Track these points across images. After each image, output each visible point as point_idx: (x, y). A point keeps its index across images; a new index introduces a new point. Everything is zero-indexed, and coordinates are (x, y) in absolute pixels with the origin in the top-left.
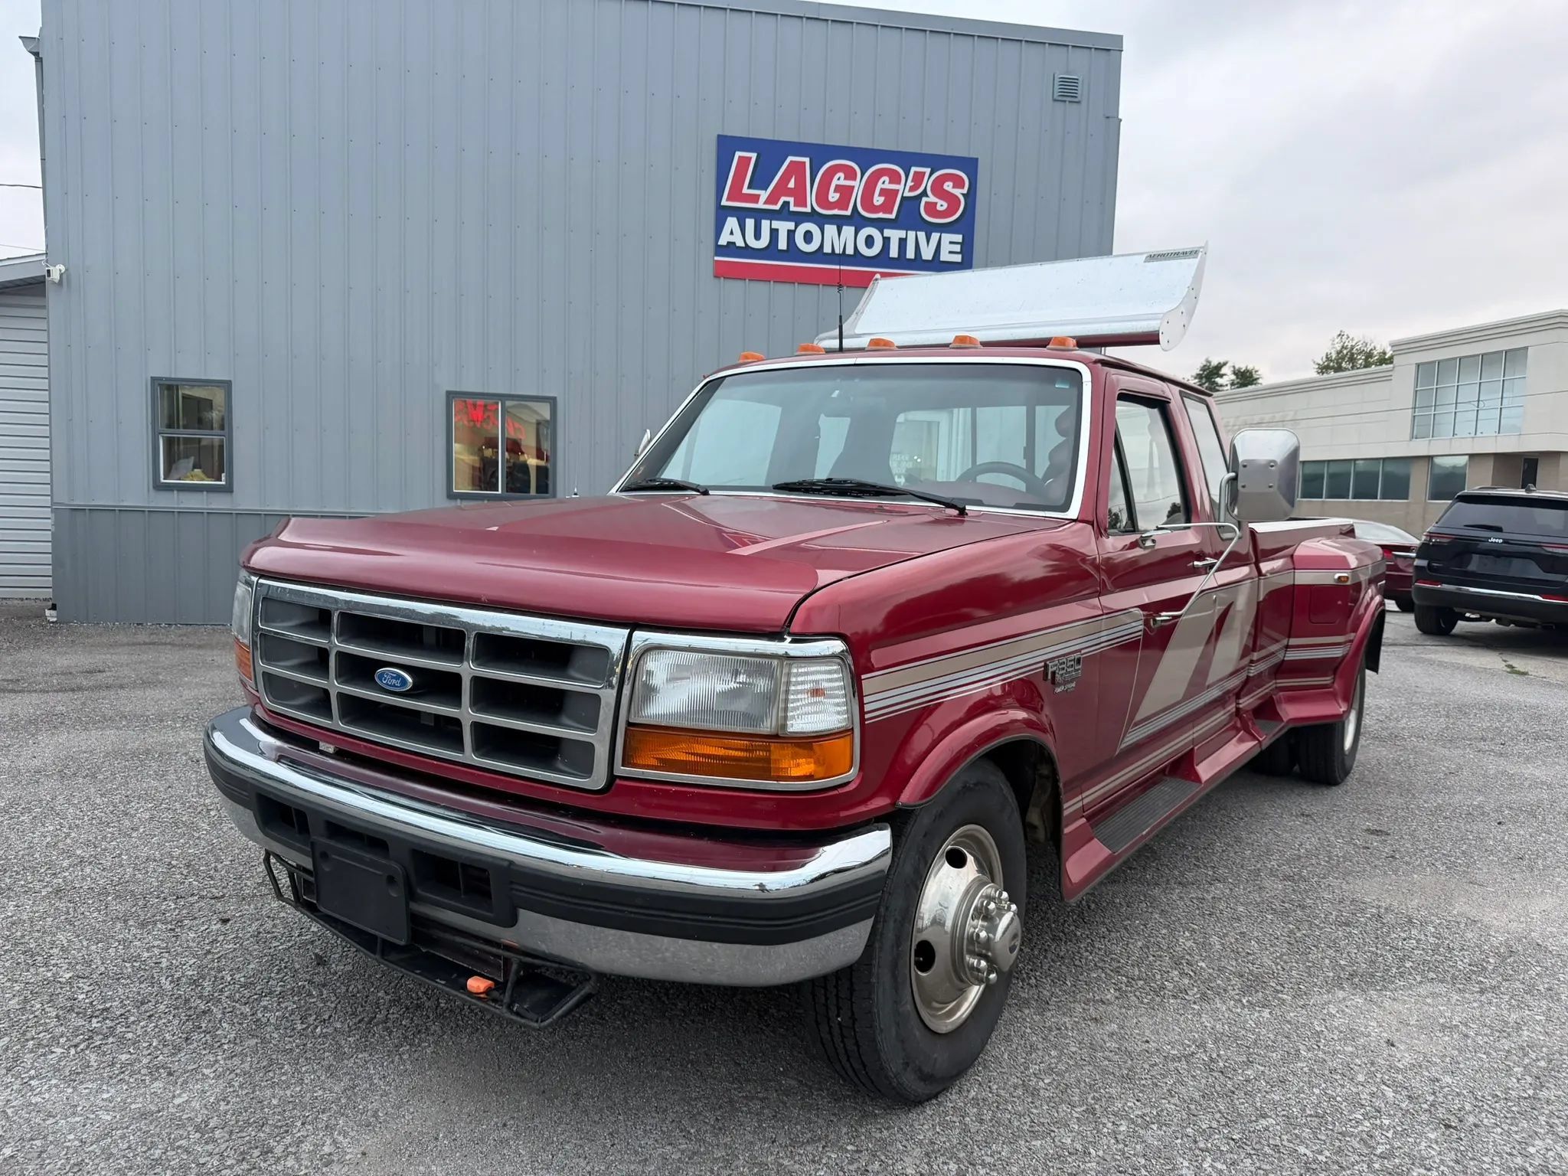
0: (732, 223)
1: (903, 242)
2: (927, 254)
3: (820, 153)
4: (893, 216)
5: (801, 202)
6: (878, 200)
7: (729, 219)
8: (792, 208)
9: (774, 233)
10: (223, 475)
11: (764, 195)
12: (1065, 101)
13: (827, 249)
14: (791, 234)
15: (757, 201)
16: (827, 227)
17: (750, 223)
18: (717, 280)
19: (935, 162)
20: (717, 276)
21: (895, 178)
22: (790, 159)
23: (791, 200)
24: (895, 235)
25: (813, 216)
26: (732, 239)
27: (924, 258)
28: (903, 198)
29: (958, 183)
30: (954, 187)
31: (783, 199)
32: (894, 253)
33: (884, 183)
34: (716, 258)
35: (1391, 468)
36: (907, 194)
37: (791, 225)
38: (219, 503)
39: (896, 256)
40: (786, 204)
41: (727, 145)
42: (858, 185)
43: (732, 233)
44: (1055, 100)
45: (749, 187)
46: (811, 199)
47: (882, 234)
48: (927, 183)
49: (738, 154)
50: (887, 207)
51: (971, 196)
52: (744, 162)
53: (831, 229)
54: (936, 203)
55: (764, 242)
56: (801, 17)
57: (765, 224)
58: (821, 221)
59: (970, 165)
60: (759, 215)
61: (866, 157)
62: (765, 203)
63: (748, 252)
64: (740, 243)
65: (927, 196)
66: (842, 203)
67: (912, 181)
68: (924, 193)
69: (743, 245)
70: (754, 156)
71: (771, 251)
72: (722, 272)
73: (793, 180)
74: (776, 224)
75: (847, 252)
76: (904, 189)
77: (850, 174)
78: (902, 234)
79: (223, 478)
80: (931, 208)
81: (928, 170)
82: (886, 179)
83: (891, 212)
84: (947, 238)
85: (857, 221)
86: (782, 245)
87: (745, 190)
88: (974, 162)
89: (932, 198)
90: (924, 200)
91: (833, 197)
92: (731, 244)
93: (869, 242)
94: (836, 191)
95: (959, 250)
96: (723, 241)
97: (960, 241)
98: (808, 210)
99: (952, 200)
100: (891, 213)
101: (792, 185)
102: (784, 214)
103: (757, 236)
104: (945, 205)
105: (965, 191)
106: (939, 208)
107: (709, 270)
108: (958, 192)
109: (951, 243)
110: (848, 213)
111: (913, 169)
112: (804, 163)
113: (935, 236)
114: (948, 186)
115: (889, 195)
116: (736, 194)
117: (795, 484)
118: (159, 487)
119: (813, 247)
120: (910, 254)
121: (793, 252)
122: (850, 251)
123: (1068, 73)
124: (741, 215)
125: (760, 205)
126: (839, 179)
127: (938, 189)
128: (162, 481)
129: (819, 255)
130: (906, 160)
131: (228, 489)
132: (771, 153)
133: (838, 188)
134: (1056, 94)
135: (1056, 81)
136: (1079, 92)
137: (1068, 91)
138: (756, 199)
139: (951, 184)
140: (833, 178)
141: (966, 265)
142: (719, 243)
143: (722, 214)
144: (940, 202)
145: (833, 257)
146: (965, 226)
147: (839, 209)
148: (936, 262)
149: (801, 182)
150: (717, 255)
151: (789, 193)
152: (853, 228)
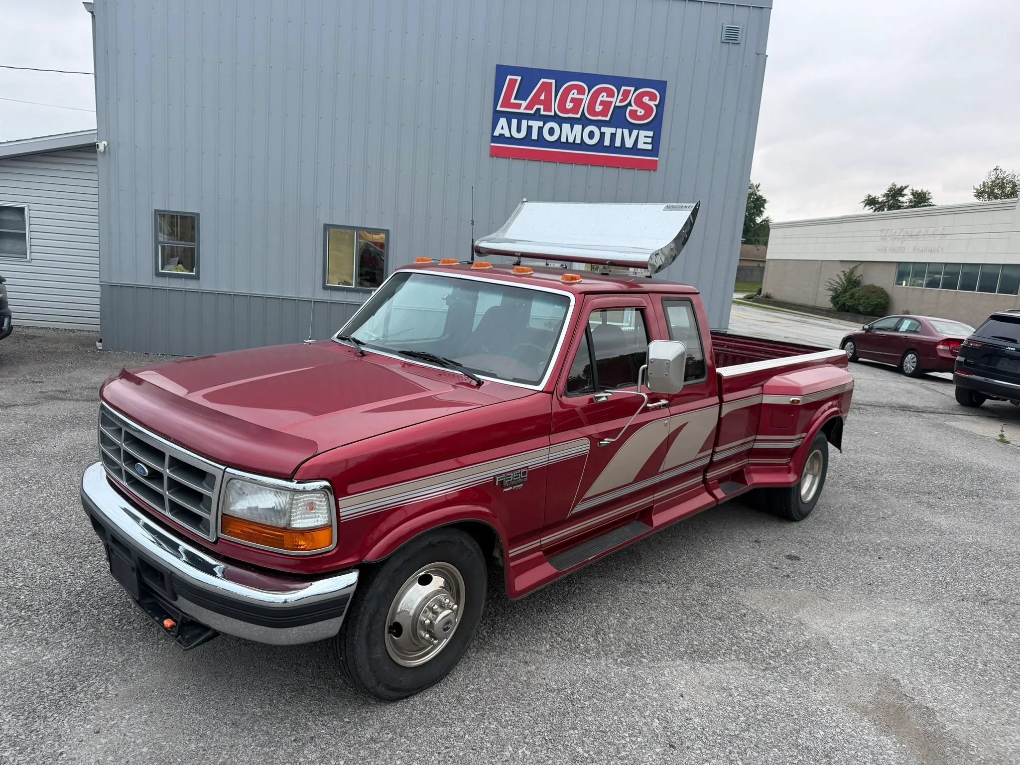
0: (503, 121)
1: (613, 136)
2: (629, 144)
3: (561, 77)
4: (608, 119)
5: (548, 108)
6: (598, 108)
7: (501, 119)
8: (542, 113)
9: (530, 128)
10: (194, 269)
11: (524, 104)
12: (729, 43)
13: (563, 140)
14: (540, 129)
15: (519, 108)
16: (564, 125)
17: (514, 122)
18: (491, 158)
19: (638, 83)
20: (492, 156)
21: (610, 94)
22: (542, 80)
23: (542, 107)
24: (608, 131)
25: (556, 118)
26: (502, 132)
27: (627, 146)
28: (615, 107)
29: (652, 97)
30: (649, 100)
32: (607, 142)
33: (603, 97)
34: (492, 144)
35: (1007, 272)
36: (618, 104)
37: (541, 124)
38: (191, 285)
39: (608, 144)
40: (539, 110)
41: (502, 71)
42: (586, 98)
43: (502, 128)
45: (515, 99)
46: (555, 106)
47: (600, 130)
48: (632, 97)
49: (509, 77)
50: (604, 113)
51: (660, 107)
52: (512, 82)
53: (566, 127)
54: (637, 111)
55: (523, 134)
57: (524, 123)
58: (560, 121)
59: (661, 86)
60: (520, 117)
61: (592, 80)
62: (525, 109)
63: (512, 140)
64: (507, 135)
65: (631, 106)
66: (575, 110)
67: (622, 96)
68: (630, 104)
69: (509, 136)
70: (519, 78)
71: (527, 140)
72: (495, 153)
73: (543, 94)
74: (531, 123)
75: (576, 142)
76: (616, 101)
77: (581, 91)
78: (613, 130)
79: (194, 271)
80: (633, 114)
81: (633, 89)
82: (605, 94)
83: (606, 116)
84: (643, 133)
85: (584, 122)
86: (535, 136)
87: (513, 101)
88: (664, 83)
89: (634, 107)
90: (629, 108)
91: (569, 105)
92: (502, 135)
93: (591, 135)
94: (571, 102)
95: (650, 142)
96: (496, 134)
97: (652, 135)
98: (552, 114)
99: (648, 109)
101: (542, 97)
102: (537, 116)
103: (519, 130)
104: (643, 112)
105: (657, 103)
106: (639, 114)
107: (487, 151)
108: (652, 103)
109: (645, 137)
110: (578, 116)
111: (623, 88)
112: (552, 83)
113: (635, 132)
114: (646, 99)
115: (606, 105)
116: (506, 103)
118: (158, 274)
119: (554, 138)
120: (618, 143)
121: (541, 141)
122: (578, 141)
123: (732, 24)
124: (509, 116)
125: (522, 110)
126: (574, 94)
127: (639, 102)
128: (160, 271)
129: (558, 143)
130: (619, 82)
131: (197, 277)
132: (530, 76)
133: (573, 100)
134: (723, 38)
135: (724, 29)
136: (739, 37)
137: (732, 36)
138: (519, 106)
139: (647, 98)
140: (570, 92)
141: (654, 152)
142: (495, 134)
143: (497, 115)
144: (639, 110)
145: (567, 145)
146: (655, 126)
147: (572, 114)
148: (635, 150)
149: (549, 96)
150: (492, 142)
151: (540, 103)
152: (581, 126)
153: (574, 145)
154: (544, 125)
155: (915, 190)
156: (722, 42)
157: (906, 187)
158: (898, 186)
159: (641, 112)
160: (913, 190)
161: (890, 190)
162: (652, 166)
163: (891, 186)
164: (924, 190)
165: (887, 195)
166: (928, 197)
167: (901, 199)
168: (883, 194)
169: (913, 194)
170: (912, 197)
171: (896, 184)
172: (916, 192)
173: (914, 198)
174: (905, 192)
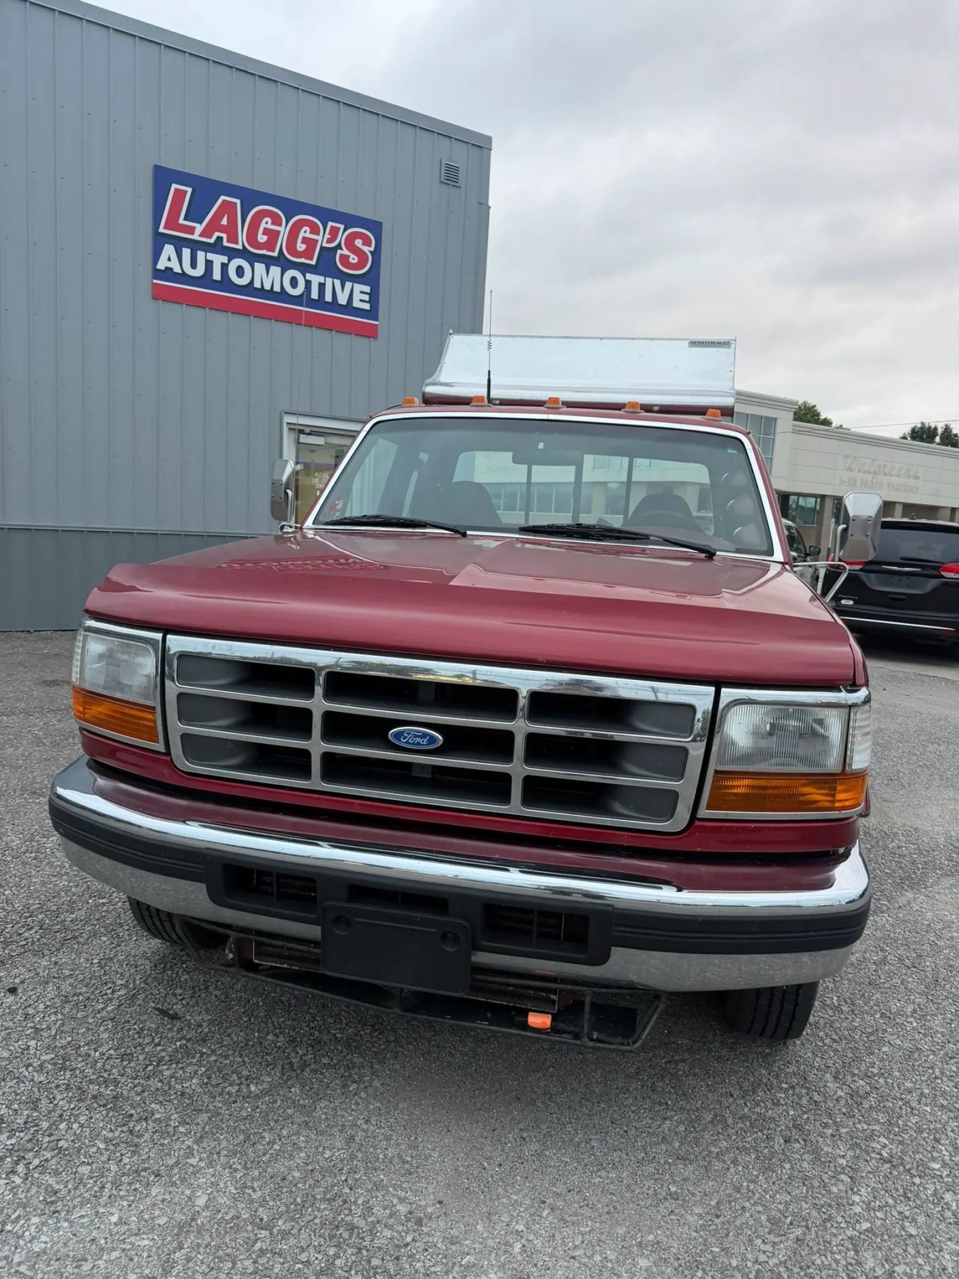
0: (169, 250)
1: (322, 286)
2: (342, 299)
3: (251, 197)
4: (314, 262)
5: (233, 239)
6: (300, 246)
7: (167, 246)
8: (225, 243)
9: (209, 264)
11: (199, 228)
12: (449, 184)
13: (257, 285)
14: (224, 267)
15: (192, 233)
16: (257, 265)
17: (186, 252)
18: (154, 302)
19: (348, 220)
20: (155, 297)
21: (315, 230)
22: (223, 198)
23: (224, 236)
24: (316, 279)
25: (243, 253)
26: (169, 265)
27: (339, 302)
28: (322, 248)
29: (367, 242)
30: (363, 244)
31: (217, 234)
32: (315, 295)
33: (305, 232)
34: (155, 281)
36: (325, 245)
37: (225, 259)
39: (316, 298)
40: (220, 239)
41: (163, 177)
42: (284, 231)
43: (169, 259)
44: (442, 182)
45: (184, 218)
46: (242, 237)
47: (305, 277)
48: (342, 237)
49: (174, 186)
50: (308, 253)
51: (377, 255)
52: (180, 195)
53: (260, 268)
54: (349, 256)
55: (199, 271)
56: (231, 67)
57: (201, 255)
58: (252, 259)
59: (376, 227)
60: (195, 246)
61: (291, 207)
62: (199, 235)
63: (183, 277)
64: (177, 269)
65: (342, 249)
66: (270, 245)
67: (329, 234)
68: (339, 246)
69: (180, 272)
70: (189, 190)
71: (206, 280)
72: (160, 294)
73: (226, 218)
74: (211, 256)
75: (274, 290)
76: (322, 240)
77: (277, 221)
78: (321, 279)
80: (344, 259)
81: (342, 227)
82: (307, 229)
84: (358, 287)
85: (285, 265)
86: (217, 276)
87: (181, 221)
88: (379, 224)
89: (346, 252)
90: (339, 252)
91: (263, 238)
92: (168, 269)
93: (294, 282)
94: (264, 233)
95: (368, 299)
96: (162, 265)
97: (369, 291)
98: (240, 247)
99: (362, 256)
100: (312, 259)
101: (224, 222)
102: (217, 247)
103: (194, 265)
104: (356, 259)
105: (372, 249)
106: (351, 260)
107: (148, 291)
108: (366, 249)
109: (361, 292)
110: (275, 254)
111: (328, 223)
112: (236, 203)
113: (348, 285)
114: (358, 243)
115: (310, 243)
116: (172, 224)
117: (543, 527)
119: (243, 281)
120: (329, 298)
121: (226, 283)
122: (277, 289)
123: (451, 160)
124: (179, 244)
125: (196, 237)
126: (266, 223)
127: (350, 244)
129: (249, 289)
130: (326, 215)
132: (206, 190)
133: (265, 231)
134: (443, 178)
135: (443, 165)
136: (460, 178)
137: (451, 176)
138: (192, 230)
139: (360, 241)
140: (261, 221)
141: (373, 313)
142: (158, 267)
143: (159, 241)
144: (352, 256)
145: (262, 292)
146: (371, 278)
147: (267, 250)
148: (349, 308)
149: (232, 221)
150: (155, 279)
151: (222, 229)
152: (280, 269)
153: (270, 294)
154: (229, 261)
159: (354, 259)
162: (371, 333)
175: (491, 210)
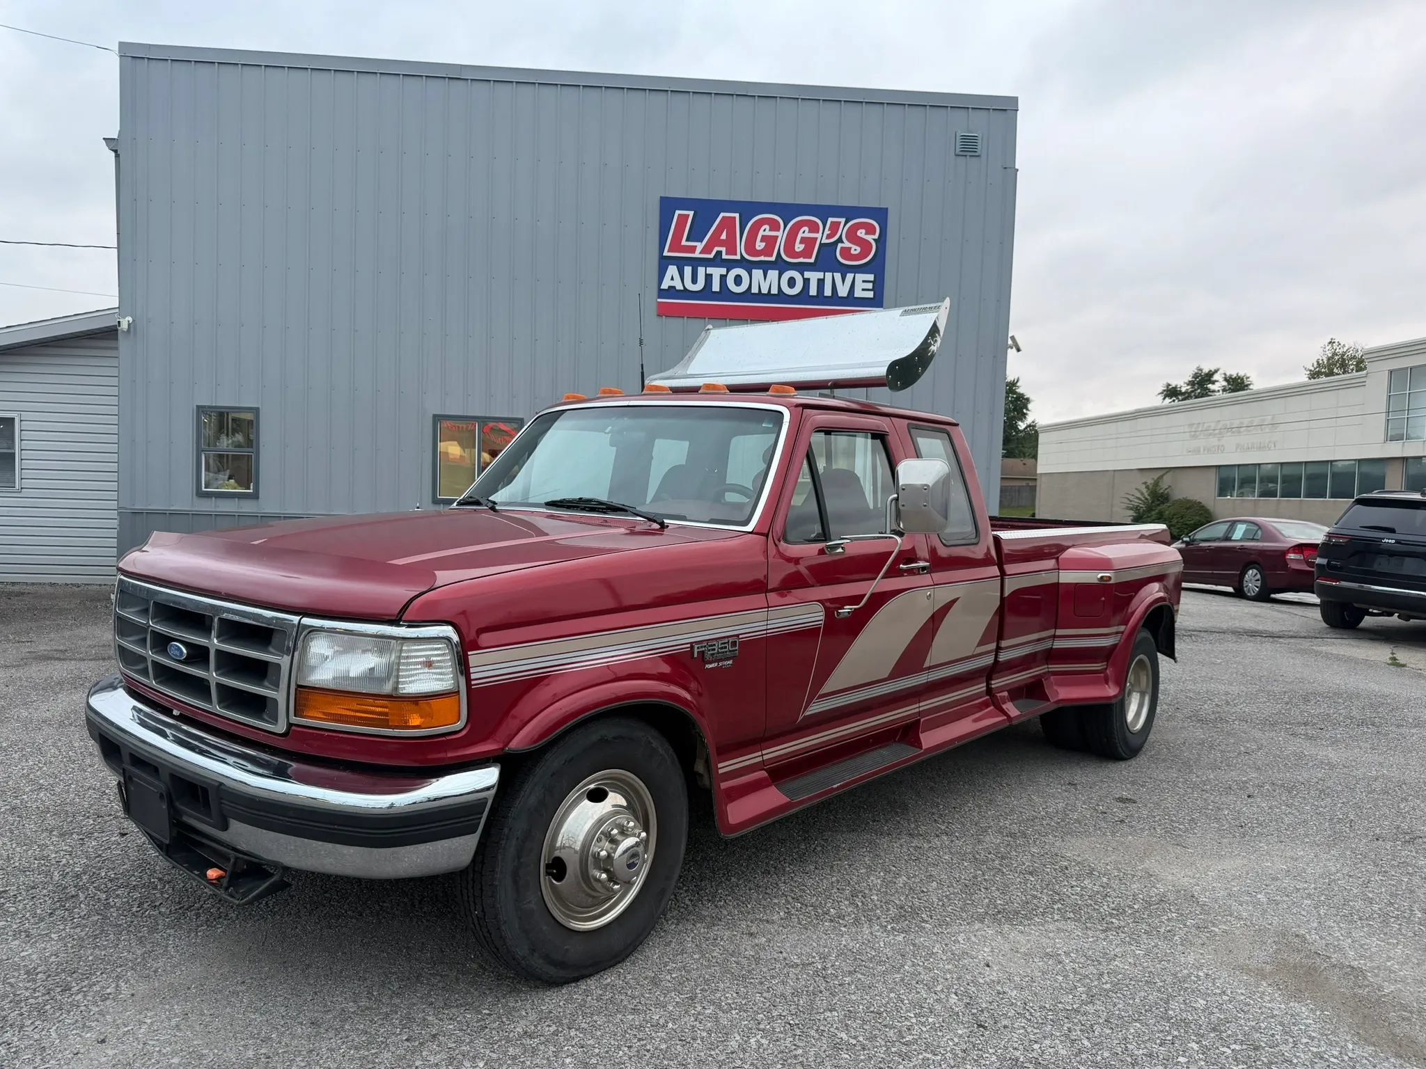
0: (672, 270)
1: (821, 282)
2: (843, 291)
3: (748, 209)
4: (812, 260)
5: (732, 250)
6: (799, 247)
7: (670, 267)
8: (724, 256)
9: (709, 278)
10: (252, 484)
11: (700, 246)
12: (965, 156)
13: (755, 290)
14: (723, 278)
15: (694, 252)
16: (754, 271)
17: (688, 270)
18: (659, 319)
19: (849, 212)
20: (660, 315)
21: (814, 228)
22: (722, 215)
23: (723, 250)
24: (814, 276)
25: (742, 263)
26: (672, 284)
27: (840, 295)
28: (821, 244)
29: (870, 230)
30: (866, 234)
31: (716, 249)
32: (813, 291)
33: (804, 232)
34: (659, 300)
35: (1366, 469)
36: (825, 241)
37: (723, 271)
38: (247, 507)
39: (815, 294)
40: (719, 253)
41: (668, 206)
42: (782, 235)
43: (672, 279)
45: (688, 240)
46: (741, 247)
47: (803, 276)
48: (843, 231)
49: (678, 212)
50: (807, 253)
51: (881, 241)
52: (683, 219)
53: (757, 273)
54: (851, 248)
55: (700, 285)
56: (732, 95)
57: (701, 271)
58: (749, 266)
59: (880, 215)
60: (695, 263)
61: (787, 211)
62: (700, 253)
63: (686, 293)
64: (679, 287)
65: (843, 242)
66: (768, 251)
67: (829, 230)
68: (840, 240)
69: (682, 288)
71: (706, 292)
72: (665, 312)
73: (725, 233)
74: (710, 270)
75: (772, 293)
76: (822, 237)
77: (774, 226)
78: (820, 275)
79: (251, 487)
80: (846, 252)
81: (843, 220)
82: (806, 229)
83: (811, 257)
84: (860, 277)
85: (781, 266)
86: (716, 287)
87: (684, 243)
88: (885, 211)
89: (847, 244)
90: (840, 245)
91: (760, 245)
92: (672, 288)
93: (792, 282)
94: (762, 240)
95: (871, 288)
96: (665, 286)
97: (872, 279)
98: (738, 257)
99: (865, 245)
101: (724, 237)
102: (717, 261)
103: (694, 281)
104: (859, 249)
105: (876, 236)
106: (853, 252)
107: (653, 310)
108: (870, 238)
109: (864, 281)
110: (773, 259)
111: (830, 220)
112: (735, 218)
113: (850, 277)
115: (809, 243)
116: (676, 246)
118: (201, 495)
119: (742, 288)
120: (828, 292)
121: (725, 293)
122: (774, 291)
123: (968, 131)
124: (680, 263)
125: (697, 255)
126: (765, 231)
127: (852, 236)
128: (204, 489)
129: (747, 295)
130: (824, 212)
131: (255, 496)
132: (706, 210)
133: (764, 238)
134: (958, 150)
135: (958, 138)
136: (979, 147)
137: (968, 147)
138: (693, 249)
139: (863, 231)
140: (759, 229)
141: (877, 300)
142: (662, 287)
143: (664, 263)
144: (854, 247)
145: (760, 297)
146: (876, 267)
147: (765, 256)
148: (850, 299)
149: (731, 235)
150: (659, 297)
151: (721, 243)
152: (777, 272)
153: (769, 297)
154: (728, 272)
155: (1228, 374)
156: (957, 155)
157: (1216, 371)
158: (1206, 370)
160: (1225, 374)
161: (1196, 376)
163: (1196, 371)
164: (1241, 374)
165: (1191, 383)
166: (1246, 383)
167: (1211, 386)
168: (1186, 381)
169: (1226, 379)
170: (1225, 383)
171: (1202, 367)
172: (1230, 377)
173: (1229, 384)
174: (1216, 377)
175: (1018, 173)
